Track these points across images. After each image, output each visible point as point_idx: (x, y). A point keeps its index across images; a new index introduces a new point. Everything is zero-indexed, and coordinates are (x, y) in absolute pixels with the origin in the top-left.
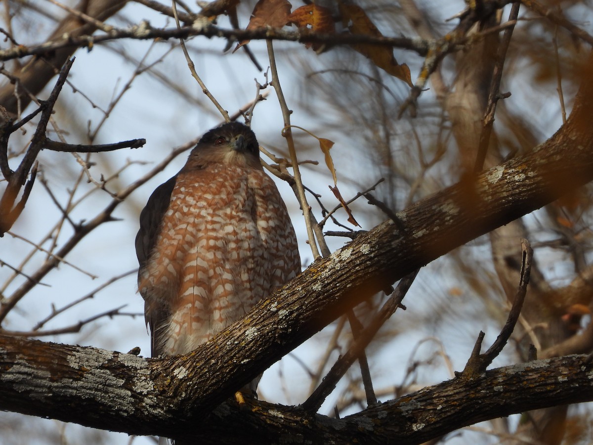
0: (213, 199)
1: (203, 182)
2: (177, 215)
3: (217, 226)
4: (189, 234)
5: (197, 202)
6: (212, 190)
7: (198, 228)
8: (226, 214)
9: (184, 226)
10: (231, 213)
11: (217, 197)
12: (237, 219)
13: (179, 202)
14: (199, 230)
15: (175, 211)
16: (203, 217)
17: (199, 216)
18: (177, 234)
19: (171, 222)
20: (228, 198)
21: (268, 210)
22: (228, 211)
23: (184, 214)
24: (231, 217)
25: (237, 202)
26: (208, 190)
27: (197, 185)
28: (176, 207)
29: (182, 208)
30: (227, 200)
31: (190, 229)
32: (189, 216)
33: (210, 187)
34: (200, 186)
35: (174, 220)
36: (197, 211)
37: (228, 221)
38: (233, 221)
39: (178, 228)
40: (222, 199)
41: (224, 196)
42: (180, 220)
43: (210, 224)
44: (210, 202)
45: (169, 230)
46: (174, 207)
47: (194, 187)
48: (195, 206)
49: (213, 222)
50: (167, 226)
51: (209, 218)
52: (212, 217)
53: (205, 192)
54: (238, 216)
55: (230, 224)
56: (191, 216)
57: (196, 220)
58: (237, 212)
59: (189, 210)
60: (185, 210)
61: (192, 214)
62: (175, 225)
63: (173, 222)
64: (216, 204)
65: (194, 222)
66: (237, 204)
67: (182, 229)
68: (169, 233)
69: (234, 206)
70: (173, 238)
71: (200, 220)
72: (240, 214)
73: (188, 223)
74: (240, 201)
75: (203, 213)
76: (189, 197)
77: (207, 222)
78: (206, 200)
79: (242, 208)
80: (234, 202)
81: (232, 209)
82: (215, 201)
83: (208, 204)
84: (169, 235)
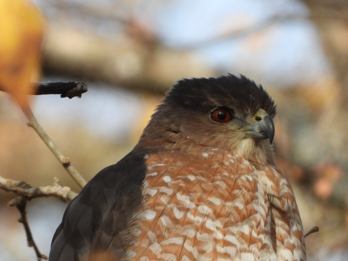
0: (224, 206)
1: (202, 175)
2: (164, 220)
3: (231, 250)
4: (186, 255)
5: (197, 205)
6: (219, 190)
7: (200, 248)
8: (242, 235)
9: (179, 241)
10: (251, 234)
11: (229, 204)
12: (260, 245)
13: (164, 200)
14: (202, 252)
15: (160, 214)
16: (209, 232)
17: (203, 228)
18: (165, 251)
19: (153, 231)
20: (246, 208)
21: (291, 233)
22: (246, 229)
23: (176, 221)
24: (251, 241)
25: (258, 216)
26: (215, 191)
27: (192, 178)
28: (161, 208)
29: (172, 210)
30: (245, 212)
31: (188, 247)
32: (185, 226)
33: (217, 187)
34: (199, 182)
35: (159, 228)
36: (200, 219)
37: (245, 246)
38: (253, 248)
39: (165, 242)
40: (236, 208)
41: (240, 205)
42: (168, 229)
43: (222, 244)
44: (218, 211)
45: (150, 244)
46: (157, 208)
47: (187, 181)
48: (196, 213)
49: (227, 243)
50: (144, 235)
51: (219, 236)
52: (225, 235)
53: (210, 193)
54: (260, 240)
55: (250, 251)
56: (189, 226)
57: (199, 235)
58: (259, 234)
59: (185, 216)
60: (178, 215)
61: (190, 223)
62: (160, 238)
63: (158, 232)
64: (228, 215)
65: (195, 237)
66: (258, 220)
67: (174, 245)
68: (151, 248)
69: (254, 223)
70: (159, 257)
71: (205, 235)
72: (262, 236)
73: (185, 238)
74: (262, 216)
75: (210, 224)
76: (182, 195)
77: (216, 241)
78: (210, 204)
79: (264, 228)
80: (254, 217)
81: (252, 227)
82: (227, 210)
83: (215, 212)
84: (151, 251)
